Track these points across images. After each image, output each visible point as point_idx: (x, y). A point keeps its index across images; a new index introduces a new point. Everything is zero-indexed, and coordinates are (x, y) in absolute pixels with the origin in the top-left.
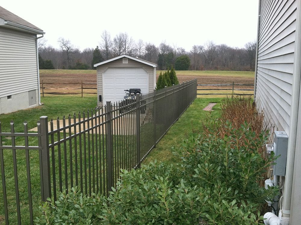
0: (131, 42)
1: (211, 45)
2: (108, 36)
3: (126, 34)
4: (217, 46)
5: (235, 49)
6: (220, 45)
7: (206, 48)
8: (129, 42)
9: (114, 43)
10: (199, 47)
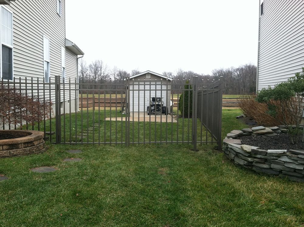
0: (106, 68)
1: (180, 72)
2: (84, 62)
3: (101, 61)
4: (185, 72)
5: (201, 75)
6: (188, 72)
7: (175, 74)
8: (105, 68)
9: (89, 69)
10: (168, 73)
